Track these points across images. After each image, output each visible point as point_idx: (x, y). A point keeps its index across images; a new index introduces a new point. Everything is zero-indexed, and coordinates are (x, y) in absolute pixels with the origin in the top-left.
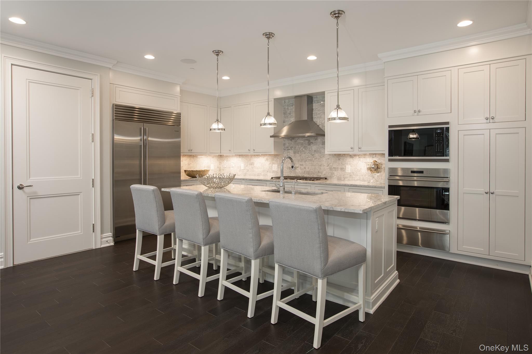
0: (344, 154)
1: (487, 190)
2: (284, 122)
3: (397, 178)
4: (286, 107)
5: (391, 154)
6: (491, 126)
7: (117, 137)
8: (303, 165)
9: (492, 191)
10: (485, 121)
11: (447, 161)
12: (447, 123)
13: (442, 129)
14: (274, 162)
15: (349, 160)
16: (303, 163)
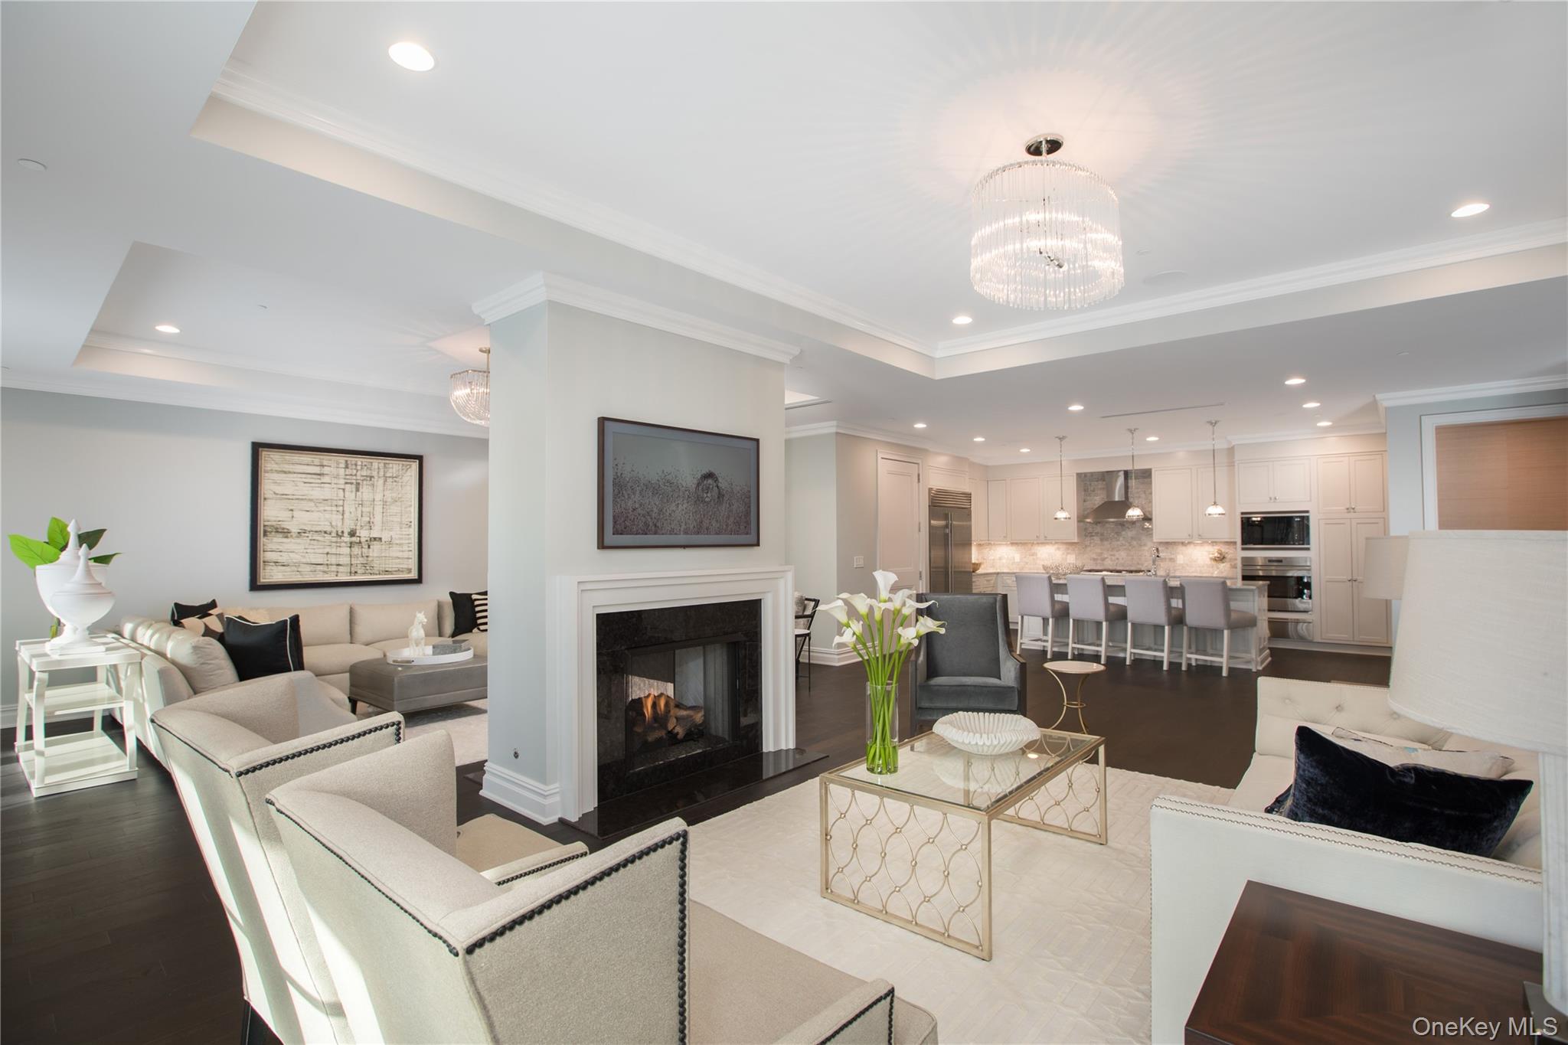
0: (1174, 542)
1: (1350, 578)
2: (1085, 501)
3: (1259, 568)
4: (1088, 483)
5: (1244, 542)
6: (1352, 515)
7: (932, 522)
8: (1114, 555)
9: (1354, 578)
10: (1346, 511)
11: (1308, 549)
12: (1307, 512)
13: (1303, 517)
14: (1069, 551)
15: (1181, 548)
16: (1114, 552)
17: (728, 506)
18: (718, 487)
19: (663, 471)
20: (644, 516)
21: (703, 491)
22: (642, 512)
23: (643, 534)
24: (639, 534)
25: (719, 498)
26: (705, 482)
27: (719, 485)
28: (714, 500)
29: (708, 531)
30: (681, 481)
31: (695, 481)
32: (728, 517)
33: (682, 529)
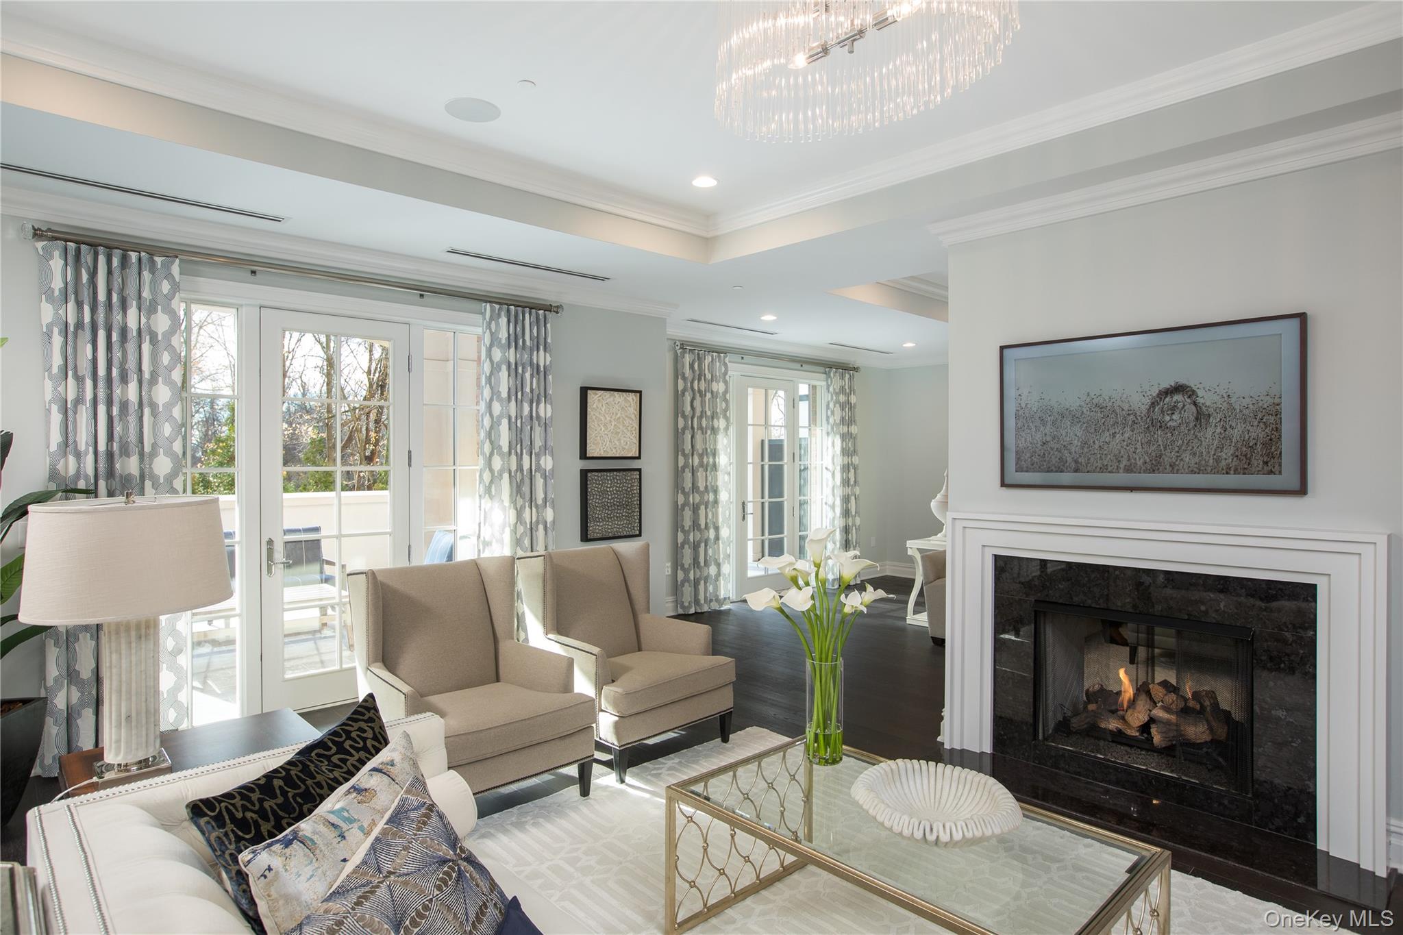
17: (1219, 430)
18: (1195, 404)
19: (1088, 394)
20: (1059, 450)
21: (1163, 412)
22: (1057, 446)
23: (1057, 472)
24: (1052, 471)
25: (1197, 419)
26: (1167, 399)
27: (1200, 400)
28: (1187, 424)
29: (1174, 468)
30: (1121, 404)
31: (1147, 401)
32: (1221, 448)
33: (1122, 466)
